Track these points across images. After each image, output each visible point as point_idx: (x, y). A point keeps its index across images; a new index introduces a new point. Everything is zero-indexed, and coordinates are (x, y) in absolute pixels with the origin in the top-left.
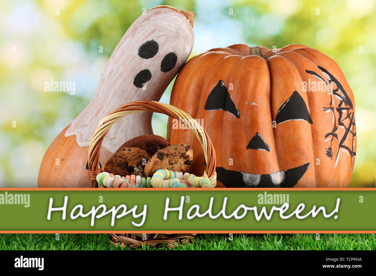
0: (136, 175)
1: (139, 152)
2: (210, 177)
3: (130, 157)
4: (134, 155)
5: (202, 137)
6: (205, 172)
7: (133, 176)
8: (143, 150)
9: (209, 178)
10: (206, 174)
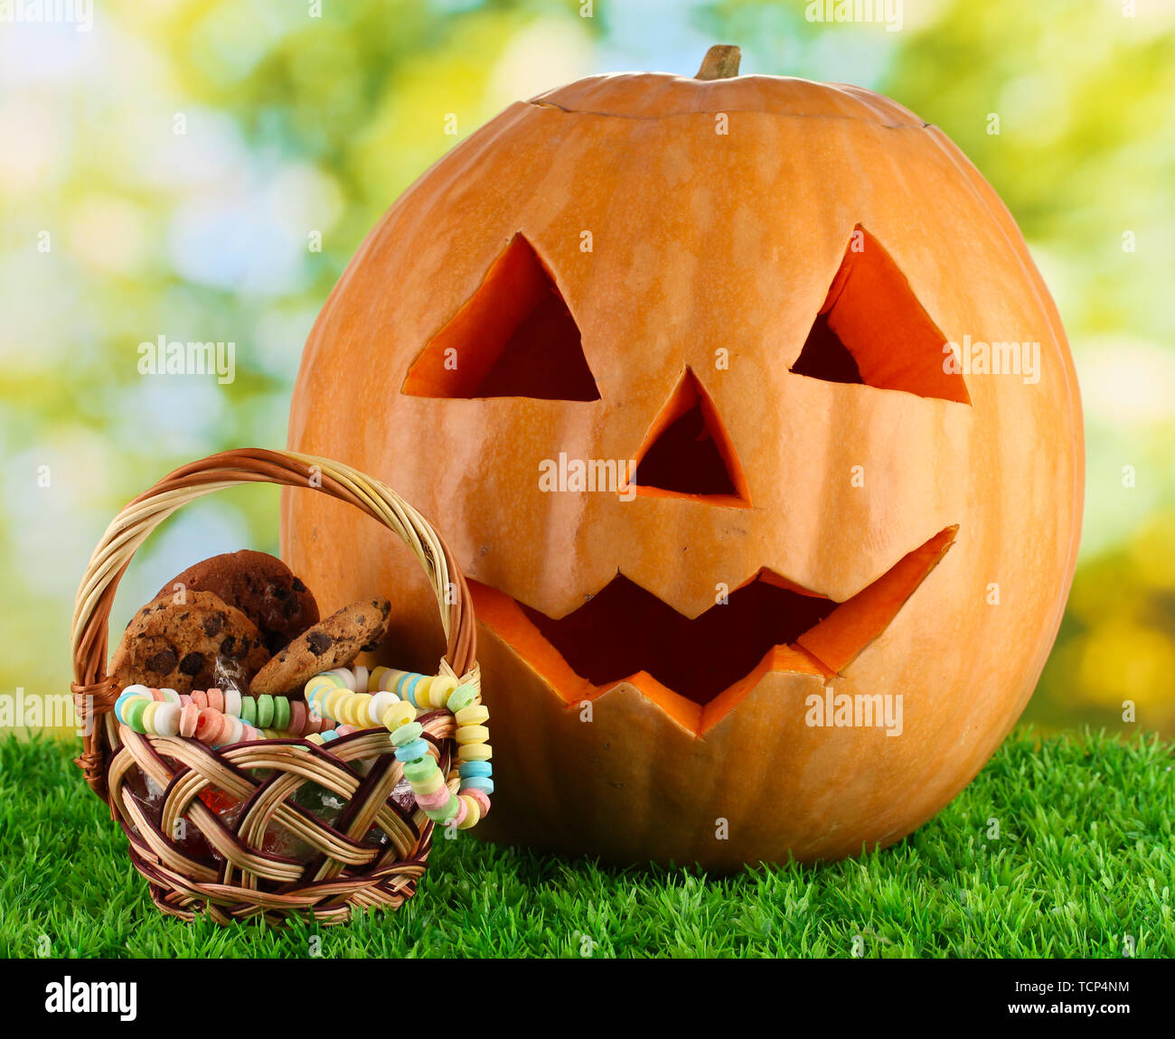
0: (224, 688)
1: (196, 601)
2: (463, 675)
3: (173, 626)
4: (182, 614)
5: (431, 552)
6: (443, 660)
7: (214, 693)
8: (206, 592)
9: (459, 678)
10: (449, 668)
